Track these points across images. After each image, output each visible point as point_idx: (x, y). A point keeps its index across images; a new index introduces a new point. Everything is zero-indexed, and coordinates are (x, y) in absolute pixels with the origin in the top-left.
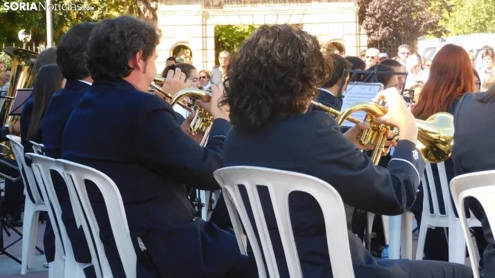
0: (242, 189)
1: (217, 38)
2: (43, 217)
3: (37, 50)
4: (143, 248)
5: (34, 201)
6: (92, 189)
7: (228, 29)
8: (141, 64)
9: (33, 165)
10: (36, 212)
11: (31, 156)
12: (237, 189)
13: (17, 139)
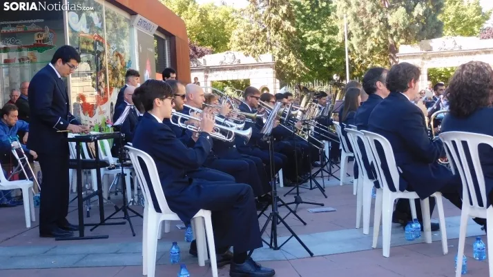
0: (454, 143)
1: (428, 74)
3: (343, 83)
4: (401, 172)
6: (378, 144)
7: (434, 70)
8: (413, 84)
10: (347, 156)
12: (451, 143)
13: (338, 123)
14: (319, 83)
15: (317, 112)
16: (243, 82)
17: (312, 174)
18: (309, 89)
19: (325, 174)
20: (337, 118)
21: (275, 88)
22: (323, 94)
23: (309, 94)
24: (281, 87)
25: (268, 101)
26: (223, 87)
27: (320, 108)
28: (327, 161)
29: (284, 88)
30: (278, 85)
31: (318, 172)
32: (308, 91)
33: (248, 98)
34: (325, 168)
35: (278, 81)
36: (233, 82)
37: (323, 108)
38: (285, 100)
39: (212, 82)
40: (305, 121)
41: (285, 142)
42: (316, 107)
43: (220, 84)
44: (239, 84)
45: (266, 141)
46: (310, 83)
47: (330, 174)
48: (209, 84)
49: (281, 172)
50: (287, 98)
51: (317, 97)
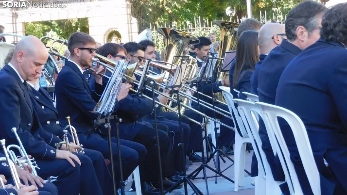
2: (249, 147)
3: (240, 22)
5: (241, 135)
9: (238, 107)
10: (244, 143)
11: (236, 101)
13: (227, 89)
14: (202, 22)
15: (195, 72)
16: (77, 24)
17: (188, 173)
18: (181, 33)
19: (209, 173)
20: (228, 80)
21: (130, 32)
22: (204, 41)
23: (181, 42)
24: (140, 30)
25: (114, 54)
26: (44, 32)
27: (200, 64)
28: (214, 150)
29: (145, 31)
30: (135, 27)
31: (199, 170)
32: (181, 37)
33: (76, 50)
34: (211, 164)
35: (134, 20)
36: (61, 23)
37: (204, 65)
38: (141, 53)
39: (25, 24)
40: (173, 87)
41: (143, 123)
42: (193, 63)
43: (39, 28)
44: (71, 27)
45: (103, 124)
46: (188, 22)
47: (219, 173)
48: (20, 28)
49: (136, 172)
50: (144, 49)
51: (196, 47)
